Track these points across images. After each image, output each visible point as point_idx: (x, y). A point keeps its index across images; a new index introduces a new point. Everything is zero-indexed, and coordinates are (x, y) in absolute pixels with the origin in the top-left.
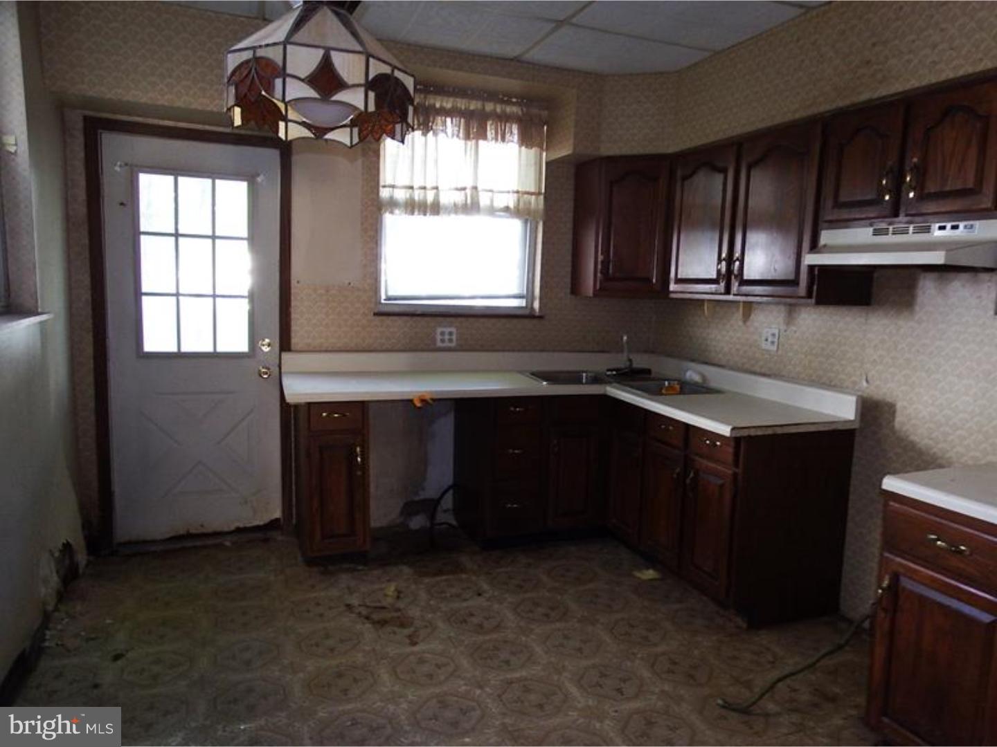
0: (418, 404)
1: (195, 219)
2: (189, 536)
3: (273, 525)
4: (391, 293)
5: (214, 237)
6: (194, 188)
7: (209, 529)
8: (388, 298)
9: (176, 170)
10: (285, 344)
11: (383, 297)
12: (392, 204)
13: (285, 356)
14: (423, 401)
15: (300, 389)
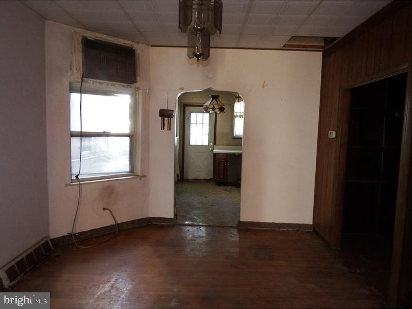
0: (237, 154)
1: (200, 121)
2: (196, 179)
3: (211, 179)
4: (237, 134)
5: (203, 124)
6: (200, 115)
7: (199, 178)
8: (236, 135)
9: (197, 112)
10: (215, 144)
11: (235, 135)
12: (237, 116)
13: (215, 146)
14: (238, 154)
15: (215, 151)
